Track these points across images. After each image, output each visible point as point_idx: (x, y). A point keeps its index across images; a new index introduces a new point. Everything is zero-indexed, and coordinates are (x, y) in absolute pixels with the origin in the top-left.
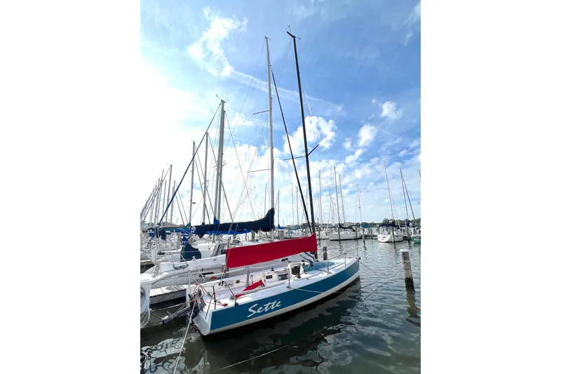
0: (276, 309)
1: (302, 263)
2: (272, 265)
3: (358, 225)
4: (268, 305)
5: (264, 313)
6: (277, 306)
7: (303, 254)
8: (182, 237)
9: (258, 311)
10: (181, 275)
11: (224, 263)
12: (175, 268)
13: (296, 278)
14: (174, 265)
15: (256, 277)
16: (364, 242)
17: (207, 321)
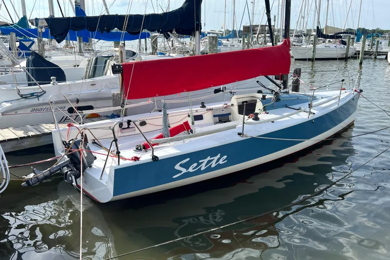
0: (219, 167)
1: (260, 96)
2: (203, 98)
3: (349, 32)
4: (206, 161)
5: (199, 172)
6: (221, 162)
7: (262, 79)
8: (18, 44)
9: (191, 170)
10: (35, 109)
11: (117, 91)
12: (21, 96)
13: (251, 120)
14: (19, 91)
15: (177, 117)
16: (361, 63)
17: (103, 182)
